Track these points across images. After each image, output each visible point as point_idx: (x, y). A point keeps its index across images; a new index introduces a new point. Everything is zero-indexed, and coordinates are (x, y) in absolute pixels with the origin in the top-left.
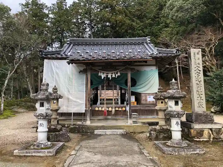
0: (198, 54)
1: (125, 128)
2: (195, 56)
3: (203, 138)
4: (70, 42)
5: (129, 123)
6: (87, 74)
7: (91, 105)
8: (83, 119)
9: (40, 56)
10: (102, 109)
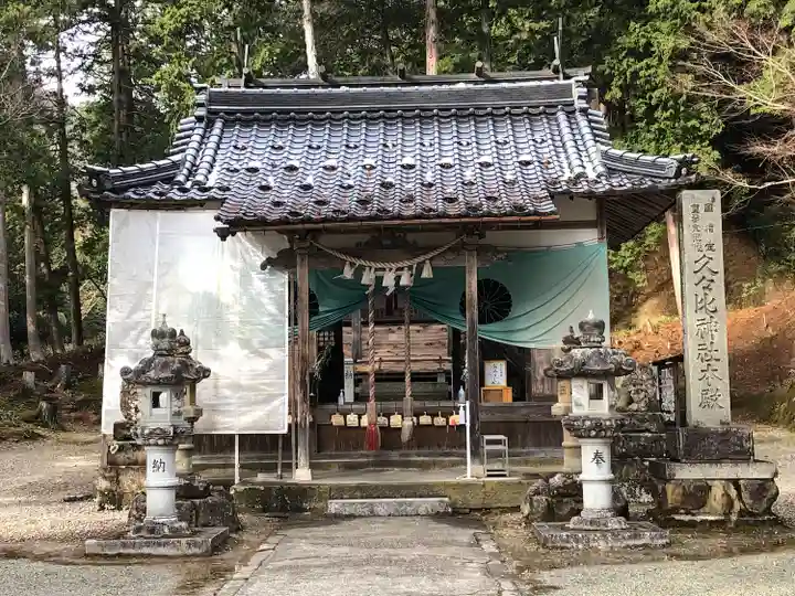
0: (709, 209)
1: (450, 491)
2: (695, 219)
3: (705, 513)
4: (209, 112)
5: (469, 474)
6: (295, 274)
7: (314, 404)
8: (279, 465)
9: (92, 195)
10: (360, 418)
